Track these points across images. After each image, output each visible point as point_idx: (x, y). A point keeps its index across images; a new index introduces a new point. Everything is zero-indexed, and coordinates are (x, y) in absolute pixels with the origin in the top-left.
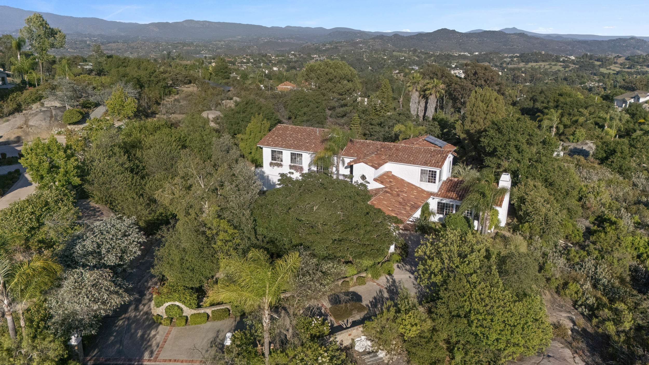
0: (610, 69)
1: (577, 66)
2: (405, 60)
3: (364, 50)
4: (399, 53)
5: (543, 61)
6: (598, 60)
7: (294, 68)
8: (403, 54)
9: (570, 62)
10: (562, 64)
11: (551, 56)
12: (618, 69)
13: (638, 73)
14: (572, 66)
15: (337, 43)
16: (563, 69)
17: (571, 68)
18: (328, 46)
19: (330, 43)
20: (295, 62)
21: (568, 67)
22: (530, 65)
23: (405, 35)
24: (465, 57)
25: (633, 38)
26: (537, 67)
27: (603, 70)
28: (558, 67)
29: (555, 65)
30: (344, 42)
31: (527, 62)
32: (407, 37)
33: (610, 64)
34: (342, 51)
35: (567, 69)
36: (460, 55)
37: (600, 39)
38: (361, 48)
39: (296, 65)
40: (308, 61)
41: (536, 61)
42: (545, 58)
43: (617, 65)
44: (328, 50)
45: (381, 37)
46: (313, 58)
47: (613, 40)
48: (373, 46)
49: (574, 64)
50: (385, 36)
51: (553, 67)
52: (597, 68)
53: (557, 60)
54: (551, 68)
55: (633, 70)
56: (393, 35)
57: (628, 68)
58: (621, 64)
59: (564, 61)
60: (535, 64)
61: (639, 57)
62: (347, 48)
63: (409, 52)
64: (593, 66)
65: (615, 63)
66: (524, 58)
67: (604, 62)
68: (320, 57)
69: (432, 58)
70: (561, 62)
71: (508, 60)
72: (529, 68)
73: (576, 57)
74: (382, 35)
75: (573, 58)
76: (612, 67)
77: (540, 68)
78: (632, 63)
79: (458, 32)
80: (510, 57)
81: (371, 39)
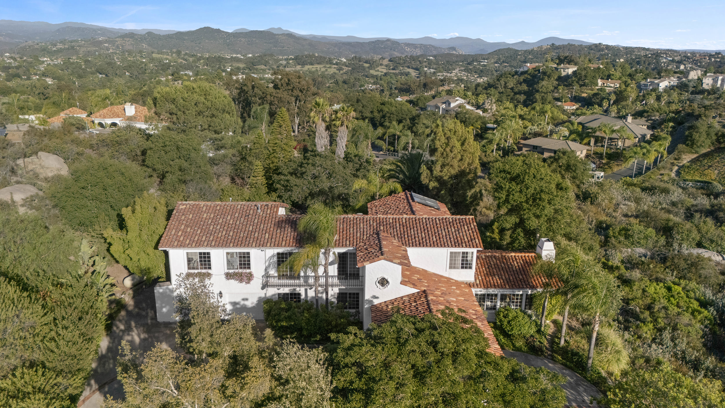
0: (378, 71)
1: (350, 69)
2: (170, 63)
3: (111, 51)
4: (160, 55)
5: (318, 64)
6: (366, 62)
7: (18, 76)
8: (165, 56)
9: (343, 65)
10: (336, 66)
11: (325, 58)
12: (385, 71)
13: (402, 74)
14: (346, 69)
15: (71, 42)
16: (338, 72)
17: (344, 71)
18: (60, 46)
19: (62, 42)
20: (17, 68)
21: (342, 69)
22: (307, 67)
23: (162, 34)
24: (238, 60)
25: (388, 40)
26: (314, 69)
27: (372, 72)
28: (332, 70)
29: (330, 67)
30: (81, 40)
31: (303, 64)
32: (164, 36)
33: (377, 66)
34: (81, 52)
35: (341, 72)
36: (232, 57)
37: (362, 41)
38: (108, 49)
39: (20, 71)
40: (36, 66)
41: (312, 64)
42: (320, 61)
43: (383, 67)
44: (60, 51)
45: (131, 35)
46: (43, 62)
47: (373, 42)
48: (123, 46)
49: (347, 66)
50: (136, 35)
51: (329, 70)
52: (367, 70)
53: (330, 62)
54: (326, 70)
55: (397, 71)
56: (147, 33)
57: (393, 69)
58: (386, 66)
59: (337, 64)
60: (311, 67)
61: (400, 58)
62: (89, 49)
63: (172, 55)
64: (364, 68)
65: (381, 65)
66: (300, 60)
67: (372, 64)
68: (52, 60)
69: (202, 61)
70: (334, 64)
71: (284, 62)
72: (306, 71)
73: (347, 60)
74: (133, 33)
75: (344, 60)
76: (379, 68)
77: (317, 70)
78: (395, 64)
79: (223, 32)
80: (286, 60)
81: (117, 37)
